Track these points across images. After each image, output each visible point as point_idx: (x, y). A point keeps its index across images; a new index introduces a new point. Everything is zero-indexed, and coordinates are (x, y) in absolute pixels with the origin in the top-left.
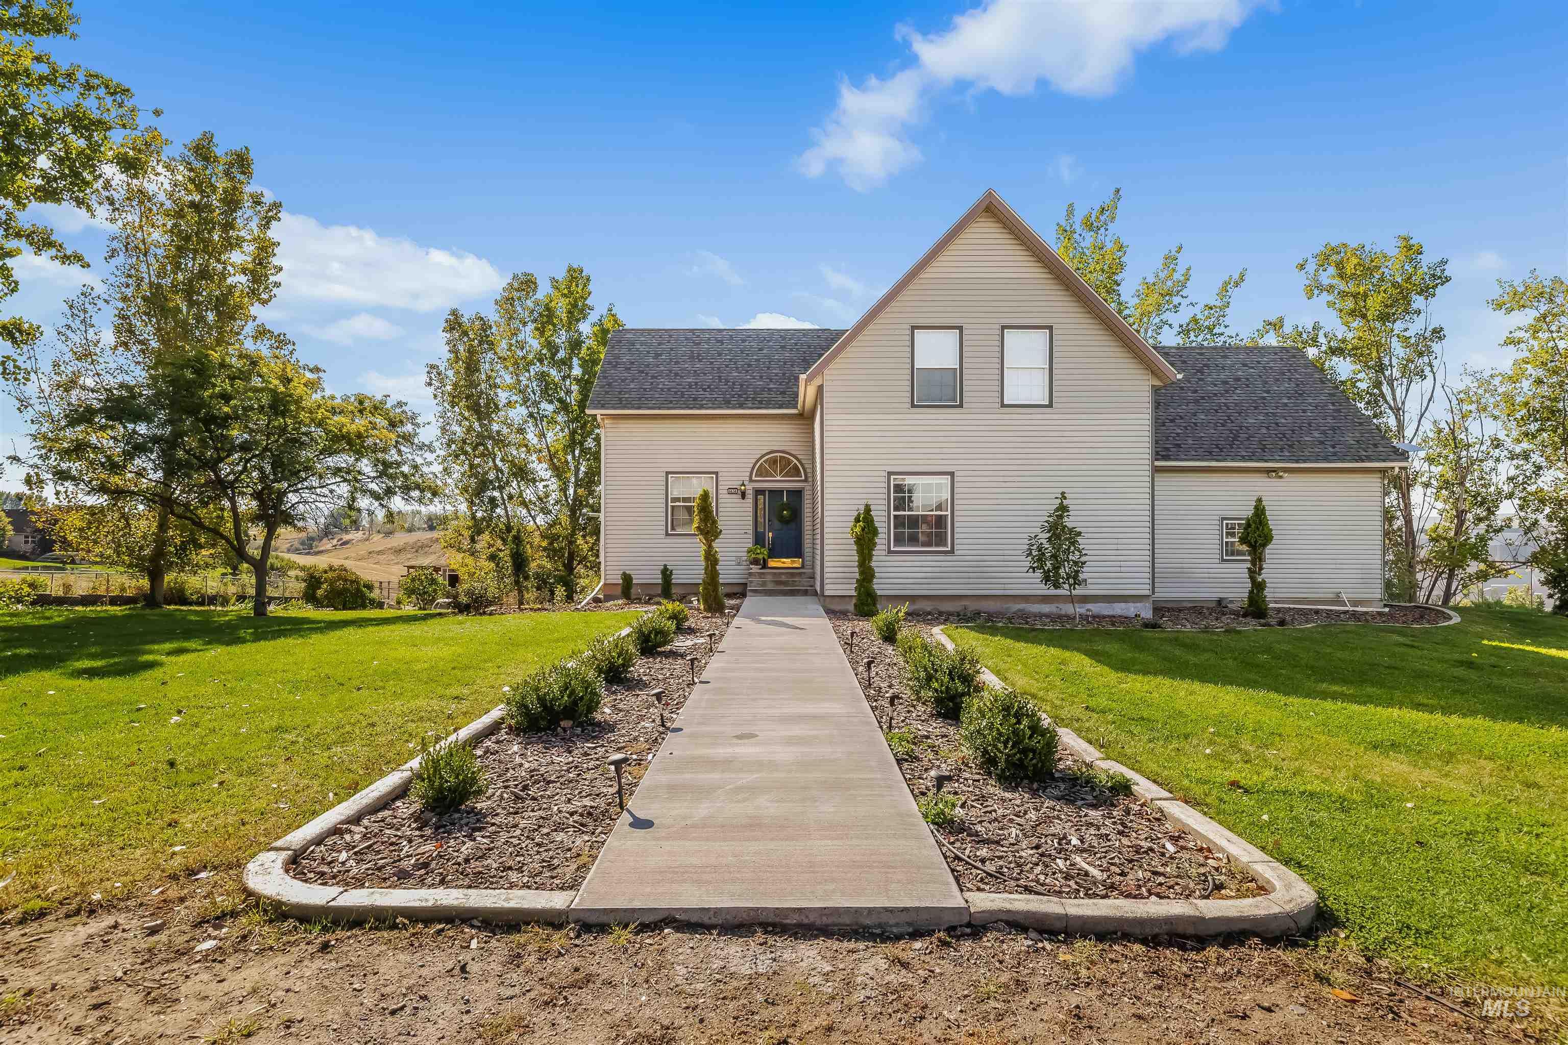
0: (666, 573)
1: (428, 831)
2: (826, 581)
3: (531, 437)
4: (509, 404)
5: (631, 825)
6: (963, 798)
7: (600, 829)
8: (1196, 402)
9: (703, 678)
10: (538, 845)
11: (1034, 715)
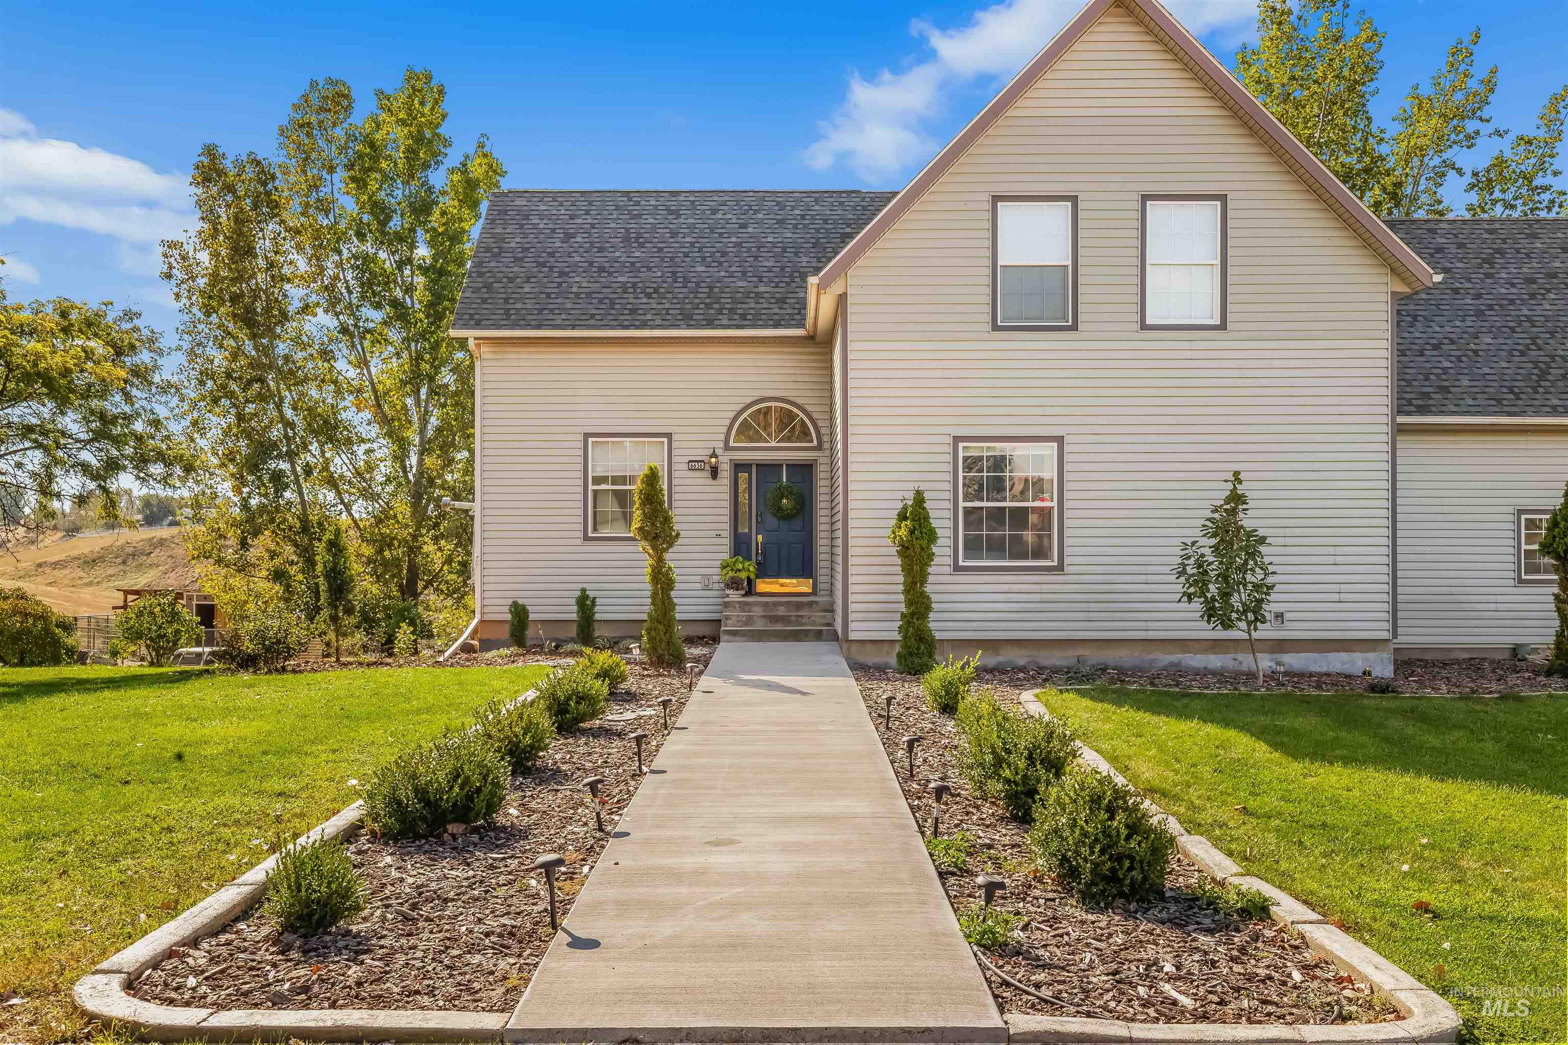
0: (585, 604)
1: (294, 955)
2: (852, 617)
3: (345, 368)
4: (306, 309)
5: (569, 945)
6: (1026, 919)
7: (528, 951)
8: (1479, 314)
9: (654, 766)
10: (448, 967)
11: (1136, 807)
